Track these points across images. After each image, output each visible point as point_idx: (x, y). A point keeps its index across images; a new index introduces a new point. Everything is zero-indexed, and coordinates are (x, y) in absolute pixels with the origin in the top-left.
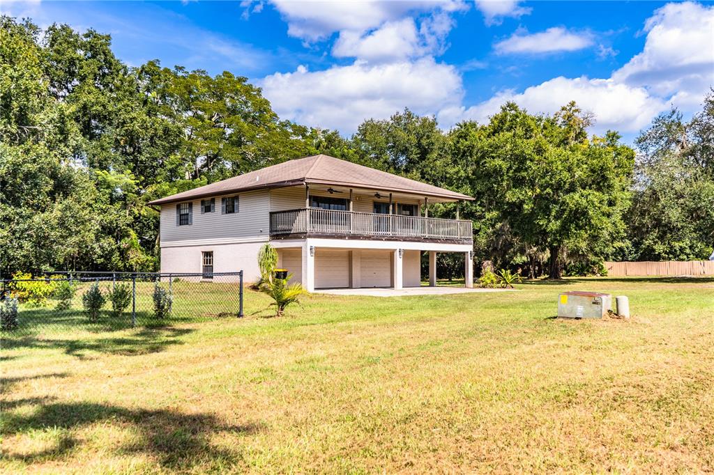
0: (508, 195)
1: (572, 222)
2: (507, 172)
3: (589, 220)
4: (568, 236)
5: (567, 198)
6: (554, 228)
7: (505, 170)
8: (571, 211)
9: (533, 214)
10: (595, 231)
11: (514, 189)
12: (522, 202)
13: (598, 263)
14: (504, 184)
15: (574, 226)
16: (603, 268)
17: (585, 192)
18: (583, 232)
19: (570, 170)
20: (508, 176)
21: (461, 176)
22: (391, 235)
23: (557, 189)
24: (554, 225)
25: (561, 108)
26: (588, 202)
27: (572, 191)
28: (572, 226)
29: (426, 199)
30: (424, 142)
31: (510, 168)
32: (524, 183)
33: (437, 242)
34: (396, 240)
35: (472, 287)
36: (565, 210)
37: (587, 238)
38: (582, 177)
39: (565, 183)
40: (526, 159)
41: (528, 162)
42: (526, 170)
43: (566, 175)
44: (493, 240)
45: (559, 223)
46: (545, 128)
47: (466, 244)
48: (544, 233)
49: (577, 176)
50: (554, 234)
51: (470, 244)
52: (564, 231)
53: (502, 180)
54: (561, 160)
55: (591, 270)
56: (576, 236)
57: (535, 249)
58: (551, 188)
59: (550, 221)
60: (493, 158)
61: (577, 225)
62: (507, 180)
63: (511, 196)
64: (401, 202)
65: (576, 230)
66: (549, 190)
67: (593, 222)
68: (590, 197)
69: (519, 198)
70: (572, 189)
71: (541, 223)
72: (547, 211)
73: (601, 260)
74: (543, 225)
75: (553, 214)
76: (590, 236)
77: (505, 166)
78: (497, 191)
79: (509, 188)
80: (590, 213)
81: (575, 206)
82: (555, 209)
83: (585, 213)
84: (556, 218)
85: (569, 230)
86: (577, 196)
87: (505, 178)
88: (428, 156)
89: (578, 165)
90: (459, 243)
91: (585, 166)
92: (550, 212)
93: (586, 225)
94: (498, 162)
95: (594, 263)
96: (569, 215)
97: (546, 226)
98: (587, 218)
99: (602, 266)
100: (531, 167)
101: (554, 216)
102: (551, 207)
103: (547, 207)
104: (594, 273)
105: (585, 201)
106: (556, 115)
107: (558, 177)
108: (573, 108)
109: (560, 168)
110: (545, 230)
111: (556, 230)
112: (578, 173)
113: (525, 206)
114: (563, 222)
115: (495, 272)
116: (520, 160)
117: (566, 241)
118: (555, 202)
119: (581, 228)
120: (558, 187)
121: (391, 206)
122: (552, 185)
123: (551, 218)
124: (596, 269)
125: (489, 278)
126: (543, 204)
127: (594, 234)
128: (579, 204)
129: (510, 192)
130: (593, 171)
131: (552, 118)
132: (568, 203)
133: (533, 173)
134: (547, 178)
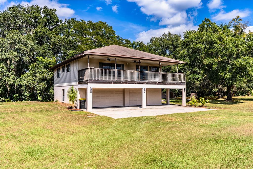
0: (204, 61)
1: (238, 74)
2: (204, 50)
3: (247, 72)
4: (236, 81)
5: (235, 61)
6: (228, 76)
7: (202, 49)
8: (237, 68)
9: (217, 70)
10: (250, 78)
11: (207, 58)
12: (212, 64)
13: (249, 91)
14: (203, 56)
15: (239, 75)
16: (252, 93)
17: (245, 58)
18: (244, 79)
19: (236, 47)
20: (204, 52)
21: (185, 55)
22: (139, 81)
23: (230, 57)
24: (228, 75)
25: (232, 20)
26: (246, 63)
27: (238, 58)
28: (238, 76)
29: (160, 63)
30: (175, 44)
31: (205, 47)
32: (213, 55)
33: (166, 84)
34: (142, 84)
35: (185, 106)
36: (234, 67)
37: (246, 82)
38: (243, 50)
39: (234, 53)
40: (213, 43)
41: (215, 45)
42: (214, 48)
43: (234, 49)
44: (202, 82)
45: (231, 74)
46: (224, 29)
47: (182, 85)
48: (224, 79)
49: (240, 50)
50: (228, 80)
51: (185, 85)
52: (234, 78)
53: (202, 54)
54: (231, 42)
55: (246, 94)
56: (240, 81)
57: (221, 86)
58: (226, 57)
59: (226, 73)
60: (197, 43)
61: (240, 75)
62: (204, 54)
63: (206, 62)
64: (151, 65)
65: (240, 77)
66: (225, 58)
67: (249, 73)
68: (248, 61)
69: (210, 62)
70: (238, 57)
71: (221, 74)
72: (224, 69)
73: (251, 90)
74: (222, 75)
75: (228, 69)
76: (248, 80)
77: (203, 47)
78: (199, 59)
79: (205, 58)
80: (248, 68)
81: (240, 65)
82: (228, 67)
83: (245, 69)
84: (229, 72)
85: (236, 77)
86: (240, 60)
87: (203, 52)
88: (177, 49)
89: (241, 44)
90: (178, 85)
91: (245, 45)
92: (226, 69)
93: (245, 75)
94: (199, 45)
95: (248, 91)
96: (236, 70)
97: (224, 76)
98: (246, 71)
99: (252, 92)
100: (216, 47)
101: (228, 70)
102: (226, 66)
103: (225, 66)
104: (248, 95)
105: (245, 62)
106: (230, 23)
107: (230, 51)
108: (238, 19)
109: (231, 46)
110: (223, 78)
111: (229, 78)
112: (241, 49)
113: (213, 66)
114: (233, 74)
115: (197, 99)
116: (211, 44)
117: (235, 83)
118: (229, 64)
119: (243, 77)
120: (230, 56)
121: (139, 66)
122: (227, 55)
123: (227, 72)
124: (249, 93)
125: (193, 102)
126: (222, 65)
127: (250, 79)
128: (242, 64)
129: (206, 60)
130: (249, 47)
131: (227, 25)
132: (235, 64)
133: (217, 50)
134: (224, 52)
